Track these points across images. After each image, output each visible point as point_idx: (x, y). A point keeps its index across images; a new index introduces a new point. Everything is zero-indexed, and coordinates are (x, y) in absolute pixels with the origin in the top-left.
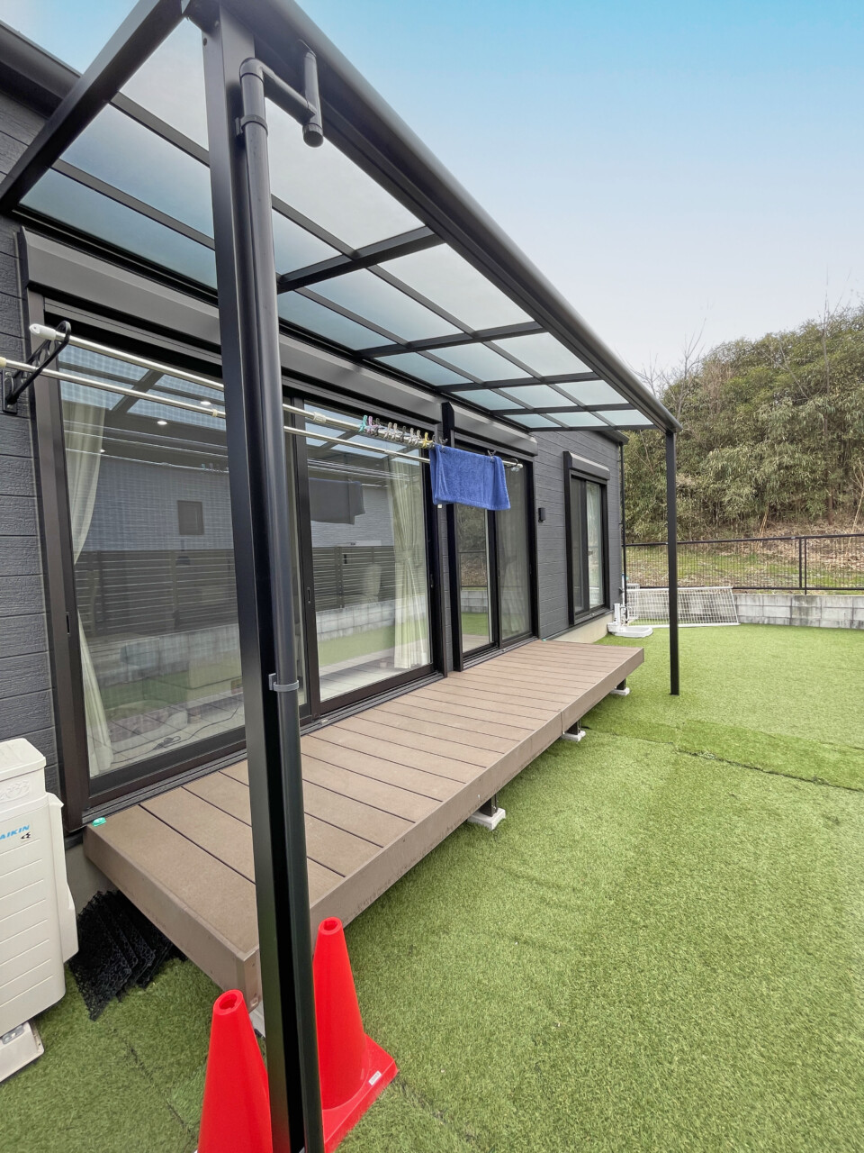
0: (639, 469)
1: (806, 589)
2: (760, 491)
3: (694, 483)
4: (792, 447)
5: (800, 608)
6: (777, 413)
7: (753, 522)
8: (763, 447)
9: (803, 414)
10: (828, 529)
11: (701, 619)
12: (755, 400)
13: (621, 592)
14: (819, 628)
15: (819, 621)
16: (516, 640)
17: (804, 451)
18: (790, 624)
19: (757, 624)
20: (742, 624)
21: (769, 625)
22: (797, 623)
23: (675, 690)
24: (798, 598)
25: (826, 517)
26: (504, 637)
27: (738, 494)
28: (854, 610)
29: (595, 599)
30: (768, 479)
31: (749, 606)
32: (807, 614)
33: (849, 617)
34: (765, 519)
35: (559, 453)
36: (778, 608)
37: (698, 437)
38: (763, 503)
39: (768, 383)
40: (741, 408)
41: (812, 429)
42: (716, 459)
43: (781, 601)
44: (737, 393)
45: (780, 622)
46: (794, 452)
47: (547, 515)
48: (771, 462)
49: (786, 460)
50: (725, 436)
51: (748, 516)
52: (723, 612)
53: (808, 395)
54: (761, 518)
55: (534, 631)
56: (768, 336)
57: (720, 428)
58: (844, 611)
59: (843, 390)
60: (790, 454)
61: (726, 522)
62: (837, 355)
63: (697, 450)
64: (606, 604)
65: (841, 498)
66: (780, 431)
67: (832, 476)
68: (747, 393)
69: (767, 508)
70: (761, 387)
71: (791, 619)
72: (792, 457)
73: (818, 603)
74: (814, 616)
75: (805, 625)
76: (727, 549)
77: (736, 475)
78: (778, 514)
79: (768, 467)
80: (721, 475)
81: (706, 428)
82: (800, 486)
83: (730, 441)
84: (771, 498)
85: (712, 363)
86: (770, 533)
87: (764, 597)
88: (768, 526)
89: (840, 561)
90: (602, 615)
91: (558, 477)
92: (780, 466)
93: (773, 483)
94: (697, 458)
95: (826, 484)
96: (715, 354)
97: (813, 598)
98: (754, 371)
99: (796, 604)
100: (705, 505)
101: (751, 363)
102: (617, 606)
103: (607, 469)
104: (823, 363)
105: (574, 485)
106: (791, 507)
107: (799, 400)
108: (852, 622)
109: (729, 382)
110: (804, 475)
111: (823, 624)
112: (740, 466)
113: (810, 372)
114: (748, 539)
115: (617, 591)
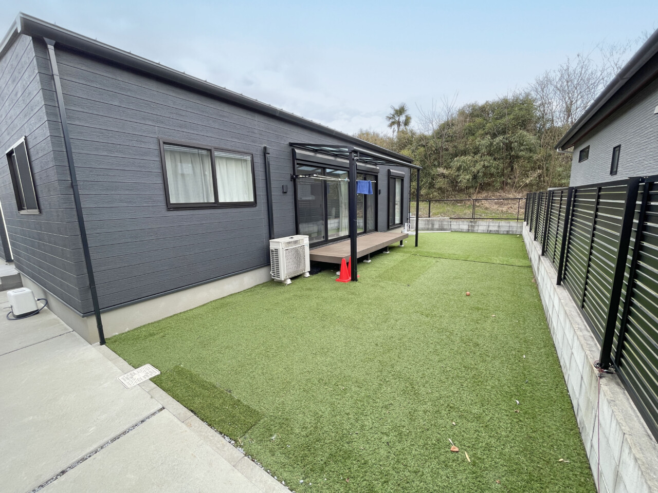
0: (424, 164)
1: (474, 219)
2: (475, 177)
3: (447, 172)
4: (490, 158)
5: (472, 226)
6: (483, 142)
7: (471, 190)
8: (477, 157)
9: (495, 143)
10: (503, 194)
11: (438, 230)
12: (477, 134)
13: (408, 219)
14: (477, 233)
15: (478, 230)
16: (371, 231)
17: (495, 159)
18: (468, 231)
19: (457, 231)
20: (452, 231)
21: (461, 232)
22: (470, 231)
23: (416, 245)
24: (471, 222)
25: (502, 188)
26: (367, 230)
27: (465, 178)
28: (489, 226)
29: (397, 221)
30: (478, 172)
31: (455, 225)
32: (474, 228)
33: (487, 229)
34: (477, 189)
35: (387, 170)
36: (464, 226)
37: (451, 150)
38: (477, 182)
39: (482, 126)
40: (471, 138)
41: (499, 149)
42: (457, 162)
43: (466, 223)
44: (470, 130)
45: (465, 231)
46: (490, 160)
47: (382, 192)
48: (480, 164)
49: (486, 164)
50: (463, 150)
51: (469, 188)
52: (445, 227)
53: (498, 134)
54: (476, 188)
55: (376, 229)
56: (487, 102)
57: (461, 147)
58: (485, 227)
59: (513, 133)
60: (488, 161)
61: (461, 191)
62: (512, 116)
63: (451, 156)
64: (402, 223)
65: (509, 181)
66: (484, 150)
67: (506, 172)
68: (474, 131)
69: (479, 184)
70: (480, 128)
71: (468, 230)
72: (489, 162)
73: (477, 224)
74: (476, 228)
77: (465, 170)
78: (483, 187)
79: (479, 166)
80: (459, 169)
81: (455, 147)
82: (492, 175)
83: (464, 153)
84: (480, 181)
85: (462, 113)
87: (460, 222)
88: (479, 192)
89: (505, 209)
90: (400, 227)
91: (386, 179)
92: (484, 166)
93: (480, 174)
94: (450, 160)
95: (503, 175)
96: (463, 108)
97: (476, 222)
98: (478, 120)
99: (470, 224)
100: (452, 182)
101: (477, 116)
102: (406, 224)
103: (404, 173)
104: (505, 120)
105: (391, 181)
106: (489, 184)
107: (494, 136)
108: (488, 230)
109: (467, 124)
110: (493, 170)
111: (479, 231)
112: (467, 165)
113: (500, 124)
115: (406, 219)
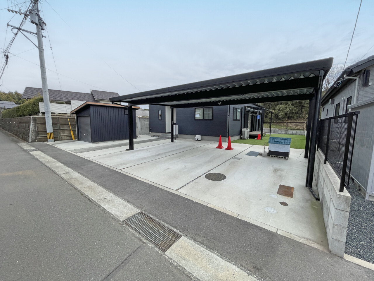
2: (286, 114)
3: (273, 111)
8: (287, 106)
10: (298, 121)
17: (294, 107)
19: (281, 134)
20: (279, 134)
25: (297, 119)
27: (281, 114)
28: (293, 132)
30: (287, 112)
31: (280, 131)
41: (296, 103)
42: (278, 107)
43: (284, 131)
45: (283, 134)
46: (292, 107)
49: (291, 109)
51: (283, 118)
52: (276, 132)
58: (291, 132)
61: (279, 119)
65: (300, 116)
66: (290, 103)
67: (299, 112)
69: (287, 117)
71: (285, 133)
74: (288, 133)
75: (287, 134)
76: (279, 124)
77: (281, 111)
78: (289, 118)
79: (287, 110)
80: (279, 110)
82: (293, 113)
83: (281, 104)
84: (288, 115)
86: (287, 121)
87: (282, 130)
88: (287, 120)
92: (290, 110)
93: (288, 113)
97: (288, 130)
99: (286, 131)
100: (276, 116)
106: (292, 117)
110: (294, 112)
112: (282, 109)
114: (283, 122)
